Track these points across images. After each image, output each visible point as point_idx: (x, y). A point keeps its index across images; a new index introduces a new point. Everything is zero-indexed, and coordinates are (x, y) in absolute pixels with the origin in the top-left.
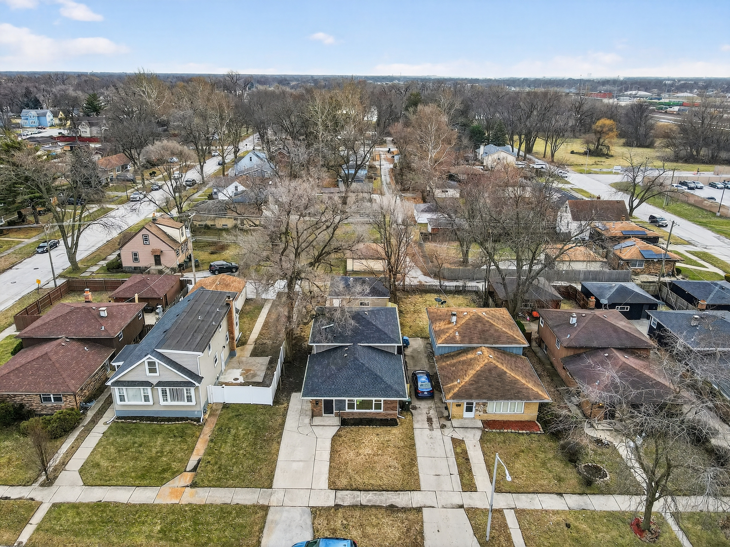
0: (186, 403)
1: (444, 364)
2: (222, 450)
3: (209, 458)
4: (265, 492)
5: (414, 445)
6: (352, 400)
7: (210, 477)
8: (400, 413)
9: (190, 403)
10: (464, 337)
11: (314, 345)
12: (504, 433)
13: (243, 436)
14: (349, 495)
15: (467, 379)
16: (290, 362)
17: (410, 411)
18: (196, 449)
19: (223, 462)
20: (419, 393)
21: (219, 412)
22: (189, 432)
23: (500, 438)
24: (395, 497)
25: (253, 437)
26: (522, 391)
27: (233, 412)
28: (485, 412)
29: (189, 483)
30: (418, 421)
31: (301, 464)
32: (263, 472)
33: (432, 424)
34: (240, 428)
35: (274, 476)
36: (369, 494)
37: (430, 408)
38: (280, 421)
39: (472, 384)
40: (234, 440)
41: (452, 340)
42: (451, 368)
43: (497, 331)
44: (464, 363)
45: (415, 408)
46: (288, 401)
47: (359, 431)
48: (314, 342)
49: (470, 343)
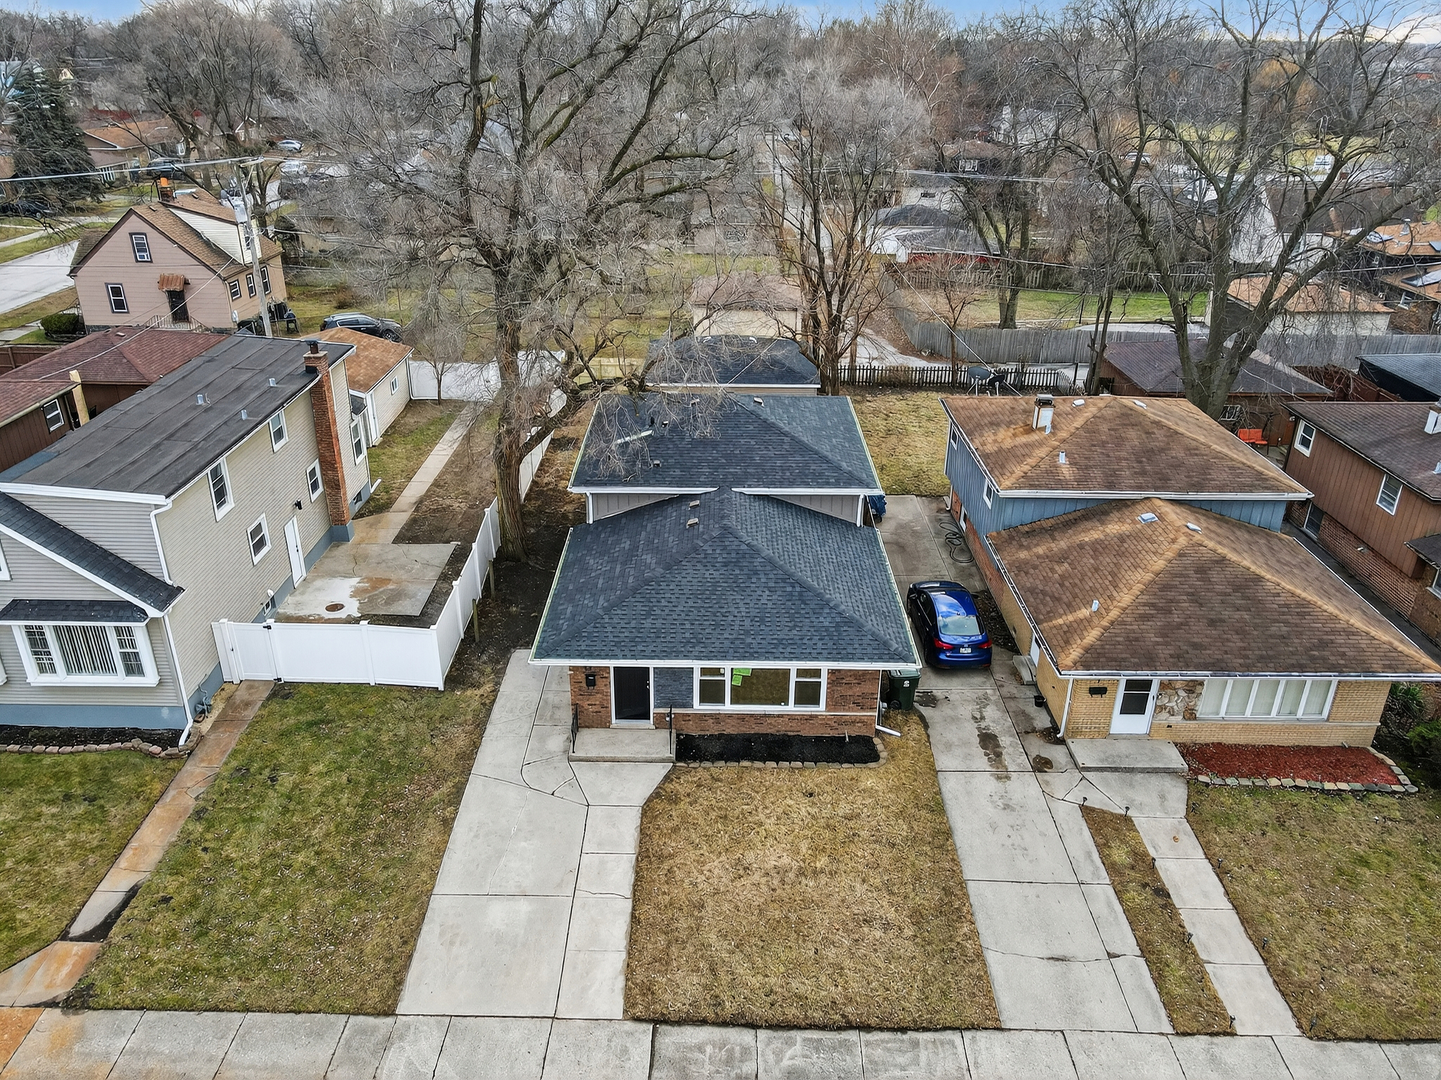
0: (120, 679)
1: (1023, 555)
2: (230, 851)
3: (171, 884)
4: (362, 1031)
5: (948, 834)
6: (717, 671)
7: (152, 963)
8: (884, 719)
9: (134, 681)
10: (1087, 467)
11: (588, 491)
12: (1268, 791)
13: (323, 795)
14: (709, 1049)
15: (1125, 598)
16: (513, 558)
17: (918, 711)
18: (134, 844)
19: (223, 894)
20: (942, 650)
21: (250, 714)
22: (125, 780)
23: (1261, 811)
24: (901, 1060)
25: (358, 800)
26: (1332, 642)
27: (300, 712)
28: (1190, 714)
29: (61, 992)
30: (949, 746)
31: (524, 907)
32: (372, 942)
33: (999, 755)
34: (314, 769)
35: (410, 957)
36: (790, 1043)
37: (983, 701)
38: (461, 742)
39: (1144, 618)
40: (286, 810)
41: (1049, 476)
42: (1057, 568)
43: (1192, 451)
44: (1098, 547)
45: (930, 700)
46: (500, 674)
47: (740, 779)
48: (587, 483)
49: (1111, 486)
